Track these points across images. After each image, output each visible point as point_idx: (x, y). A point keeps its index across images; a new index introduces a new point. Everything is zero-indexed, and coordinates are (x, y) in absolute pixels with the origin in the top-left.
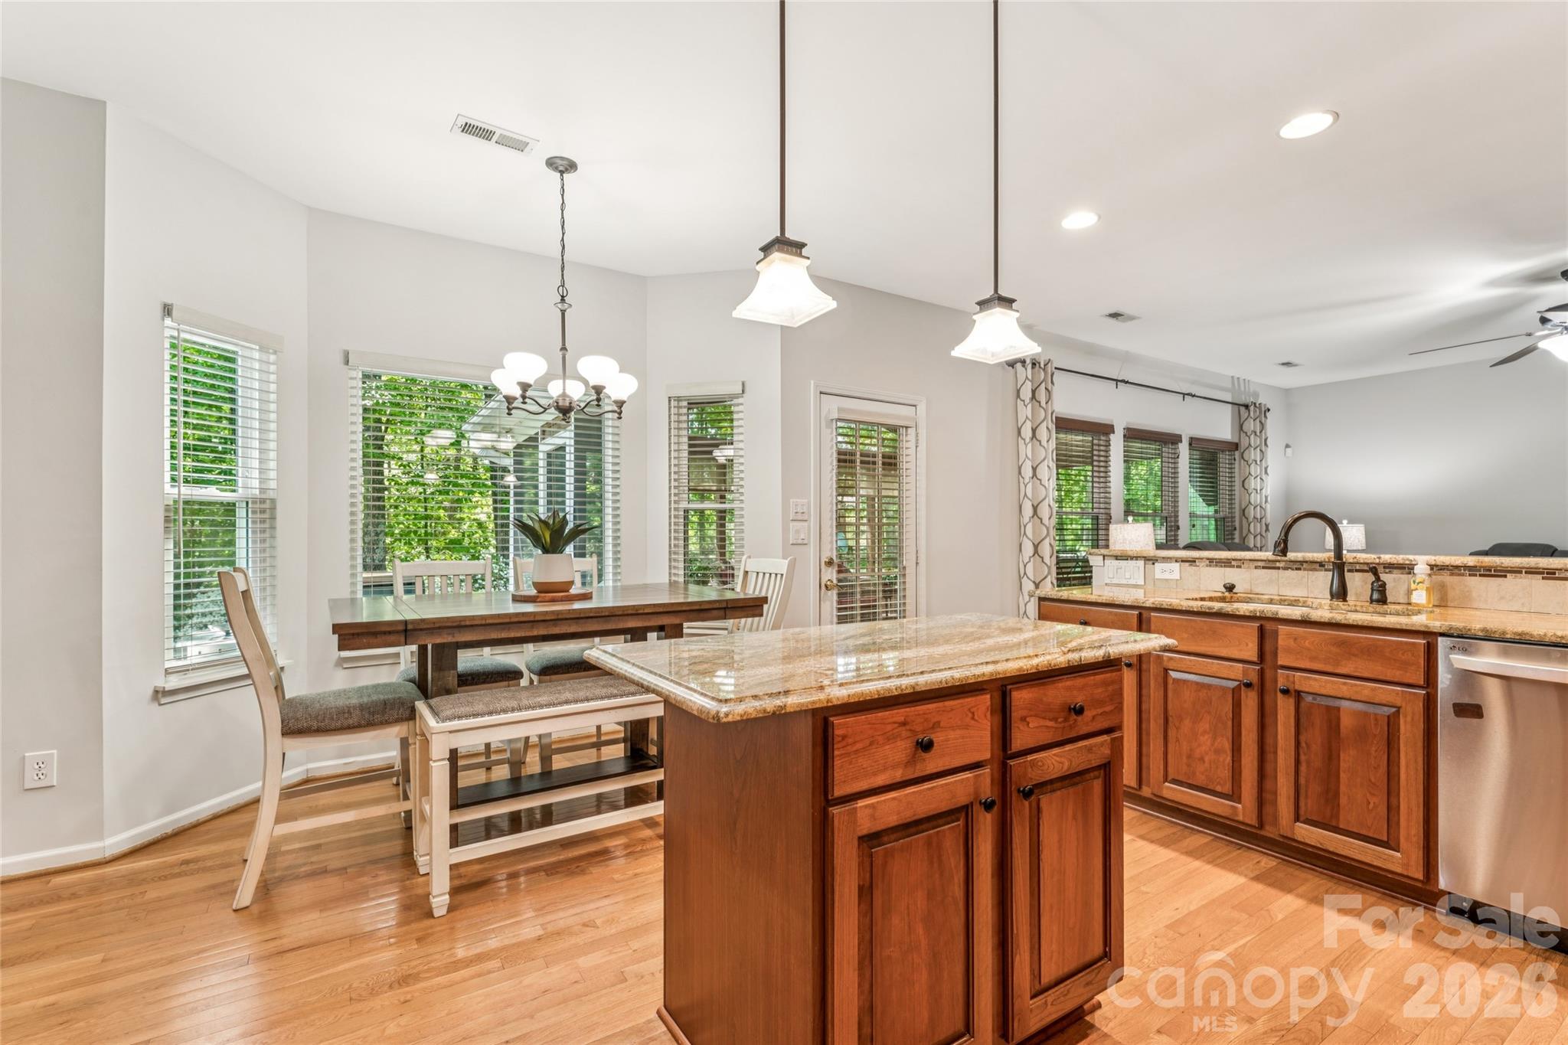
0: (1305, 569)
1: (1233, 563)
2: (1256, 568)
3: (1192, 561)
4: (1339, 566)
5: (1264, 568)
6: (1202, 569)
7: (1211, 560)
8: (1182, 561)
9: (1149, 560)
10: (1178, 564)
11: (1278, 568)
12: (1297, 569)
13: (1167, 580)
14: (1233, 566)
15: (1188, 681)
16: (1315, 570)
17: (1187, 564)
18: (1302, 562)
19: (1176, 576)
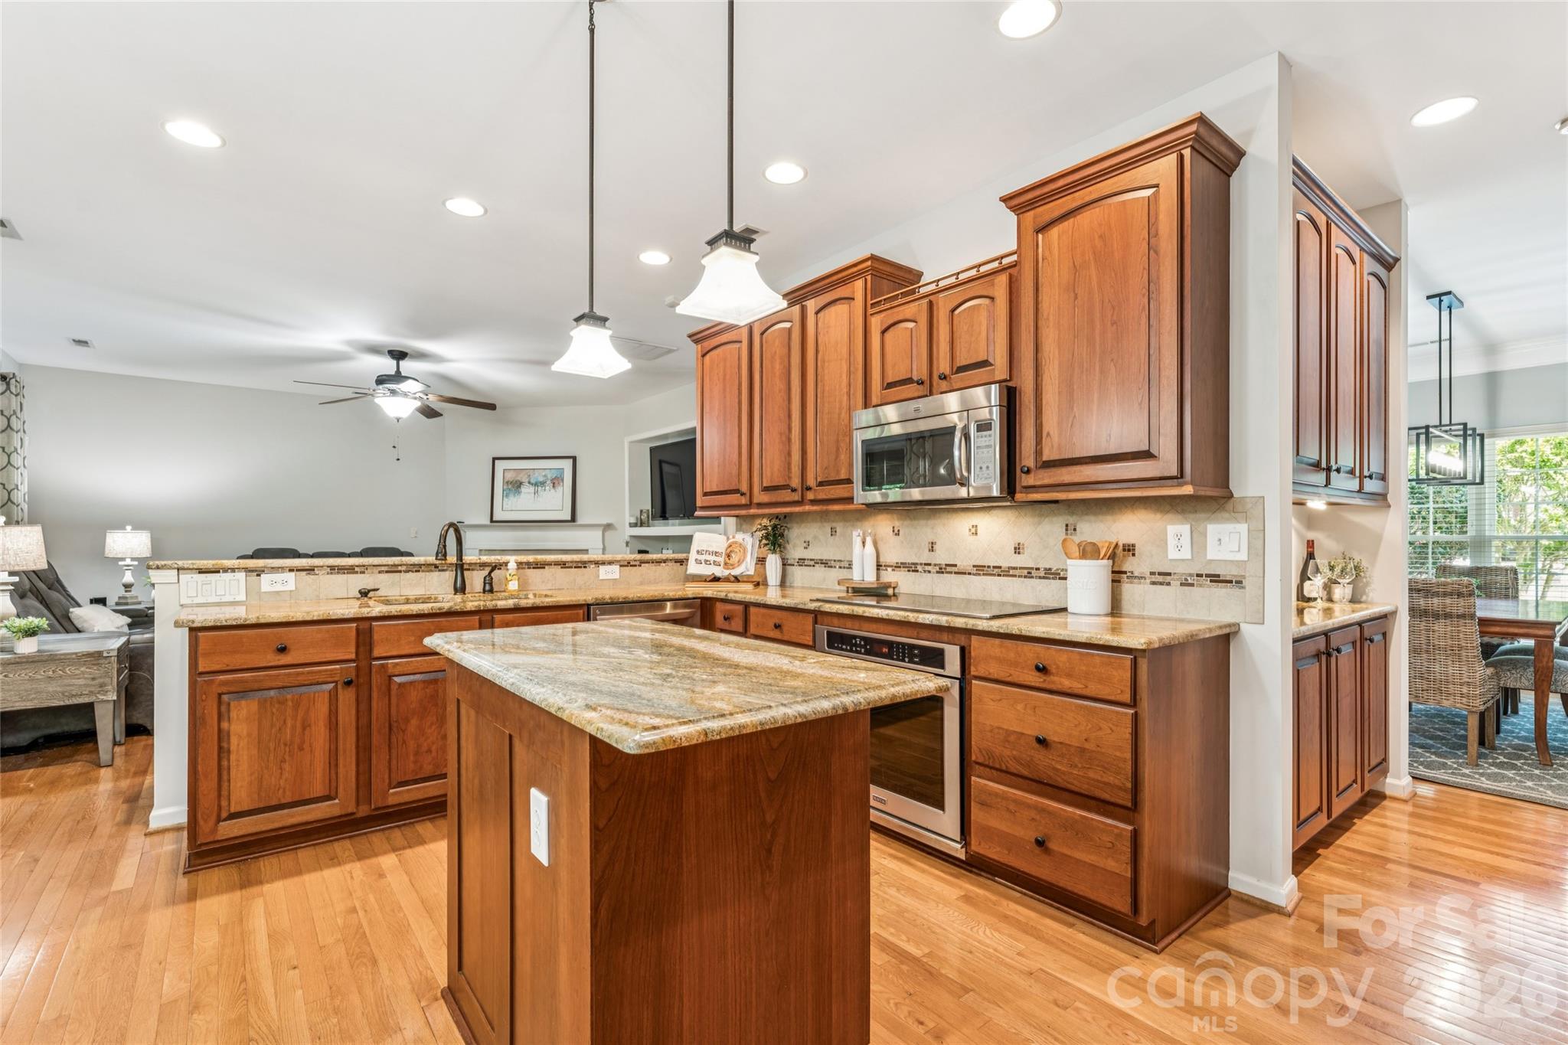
0: (423, 571)
1: (357, 569)
2: (380, 572)
3: (310, 570)
4: (461, 567)
5: (387, 572)
6: (321, 577)
7: (332, 568)
8: (298, 570)
9: (252, 571)
10: (293, 574)
11: (400, 572)
12: (416, 571)
13: (278, 593)
14: (357, 572)
15: (415, 682)
16: (432, 571)
17: (305, 573)
18: (420, 565)
19: (291, 586)
